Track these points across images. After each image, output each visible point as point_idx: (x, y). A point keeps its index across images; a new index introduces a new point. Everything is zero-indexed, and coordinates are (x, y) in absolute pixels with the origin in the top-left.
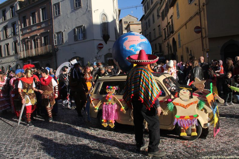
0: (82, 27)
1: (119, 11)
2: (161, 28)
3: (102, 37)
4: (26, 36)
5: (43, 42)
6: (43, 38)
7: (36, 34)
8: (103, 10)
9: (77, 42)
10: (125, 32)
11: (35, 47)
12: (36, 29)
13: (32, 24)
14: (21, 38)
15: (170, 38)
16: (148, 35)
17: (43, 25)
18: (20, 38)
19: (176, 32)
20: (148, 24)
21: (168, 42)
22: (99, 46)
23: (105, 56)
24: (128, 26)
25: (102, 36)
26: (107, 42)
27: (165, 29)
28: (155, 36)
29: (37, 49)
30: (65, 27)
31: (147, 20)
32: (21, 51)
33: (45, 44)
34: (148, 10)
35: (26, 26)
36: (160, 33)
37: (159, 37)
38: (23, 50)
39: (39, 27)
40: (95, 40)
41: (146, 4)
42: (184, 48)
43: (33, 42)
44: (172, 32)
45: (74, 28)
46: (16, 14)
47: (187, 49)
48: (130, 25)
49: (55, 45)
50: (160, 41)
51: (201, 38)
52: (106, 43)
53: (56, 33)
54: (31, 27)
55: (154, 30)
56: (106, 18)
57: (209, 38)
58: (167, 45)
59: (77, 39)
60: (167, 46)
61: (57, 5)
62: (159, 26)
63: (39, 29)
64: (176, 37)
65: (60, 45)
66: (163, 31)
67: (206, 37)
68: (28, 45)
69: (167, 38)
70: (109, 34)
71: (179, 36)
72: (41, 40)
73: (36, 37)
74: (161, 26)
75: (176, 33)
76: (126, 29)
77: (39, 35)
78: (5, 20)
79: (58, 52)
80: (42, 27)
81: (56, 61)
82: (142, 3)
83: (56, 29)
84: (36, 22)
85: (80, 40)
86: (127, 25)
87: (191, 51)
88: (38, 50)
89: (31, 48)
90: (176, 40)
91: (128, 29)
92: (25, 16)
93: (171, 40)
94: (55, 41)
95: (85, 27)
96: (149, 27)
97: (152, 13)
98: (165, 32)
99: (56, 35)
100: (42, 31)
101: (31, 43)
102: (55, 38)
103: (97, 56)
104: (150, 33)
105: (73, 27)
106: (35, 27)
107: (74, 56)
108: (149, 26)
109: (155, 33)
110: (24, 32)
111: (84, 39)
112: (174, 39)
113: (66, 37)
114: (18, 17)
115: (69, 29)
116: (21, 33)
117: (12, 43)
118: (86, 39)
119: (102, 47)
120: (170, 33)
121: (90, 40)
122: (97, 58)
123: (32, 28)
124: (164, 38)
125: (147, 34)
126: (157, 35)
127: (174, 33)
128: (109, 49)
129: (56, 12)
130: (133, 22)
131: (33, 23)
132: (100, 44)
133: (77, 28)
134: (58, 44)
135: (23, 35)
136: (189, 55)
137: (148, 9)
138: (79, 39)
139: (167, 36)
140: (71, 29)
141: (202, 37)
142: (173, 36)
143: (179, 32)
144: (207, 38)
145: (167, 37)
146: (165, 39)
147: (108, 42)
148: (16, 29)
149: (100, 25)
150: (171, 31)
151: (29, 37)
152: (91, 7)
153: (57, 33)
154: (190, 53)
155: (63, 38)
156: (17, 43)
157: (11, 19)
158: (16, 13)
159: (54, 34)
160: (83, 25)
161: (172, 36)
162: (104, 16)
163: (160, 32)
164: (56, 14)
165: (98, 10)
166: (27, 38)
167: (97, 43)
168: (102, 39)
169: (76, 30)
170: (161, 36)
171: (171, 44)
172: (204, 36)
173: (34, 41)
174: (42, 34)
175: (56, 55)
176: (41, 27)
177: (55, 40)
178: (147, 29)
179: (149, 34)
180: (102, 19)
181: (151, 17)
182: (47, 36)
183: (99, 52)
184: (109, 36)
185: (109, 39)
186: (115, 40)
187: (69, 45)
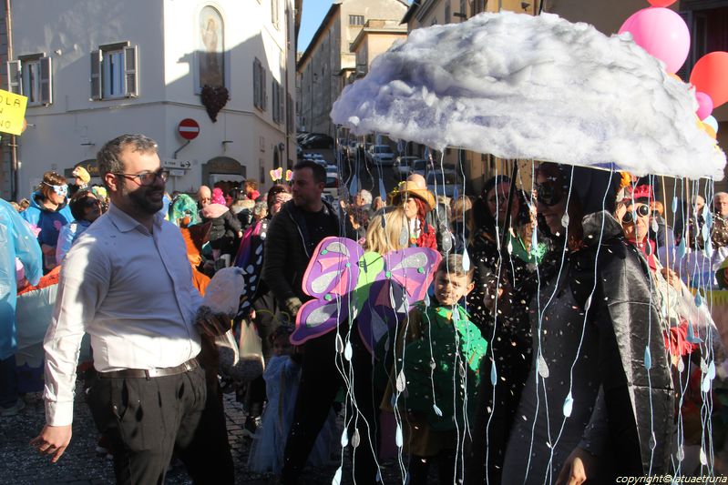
0: (122, 48)
3: (196, 94)
9: (100, 105)
10: (349, 60)
22: (184, 129)
23: (203, 165)
25: (199, 91)
26: (215, 116)
30: (57, 42)
40: (167, 106)
45: (92, 48)
48: (370, 36)
52: (213, 117)
53: (20, 58)
56: (218, 22)
59: (103, 95)
65: (38, 107)
70: (227, 86)
85: (113, 96)
95: (133, 49)
99: (20, 67)
102: (15, 80)
103: (171, 166)
105: (89, 48)
107: (89, 157)
111: (128, 97)
115: (73, 48)
118: (136, 96)
119: (193, 135)
121: (150, 104)
122: (172, 173)
128: (224, 143)
130: (383, 21)
132: (189, 122)
133: (105, 49)
138: (112, 93)
147: (220, 116)
153: (25, 60)
155: (47, 84)
159: (11, 60)
160: (126, 44)
167: (175, 116)
168: (197, 101)
169: (101, 58)
177: (15, 85)
180: (202, 26)
183: (180, 149)
184: (226, 92)
185: (224, 105)
186: (252, 109)
187: (70, 112)
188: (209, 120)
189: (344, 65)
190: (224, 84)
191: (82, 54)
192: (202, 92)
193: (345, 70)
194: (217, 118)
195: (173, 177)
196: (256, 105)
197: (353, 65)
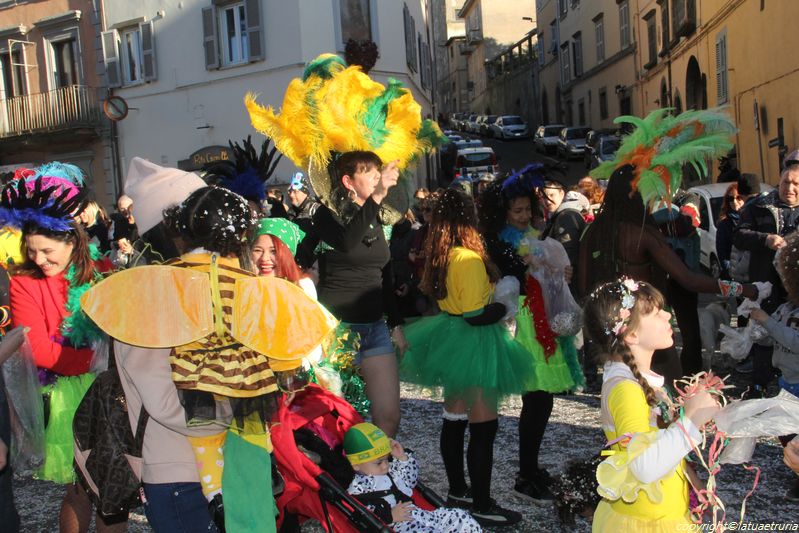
2: (633, 11)
5: (52, 66)
6: (50, 53)
7: (10, 25)
9: (217, 75)
10: (456, 28)
11: (9, 95)
15: (676, 58)
16: (566, 44)
19: (707, 29)
21: (664, 79)
25: (342, 47)
27: (652, 13)
28: (601, 50)
29: (17, 101)
33: (63, 80)
36: (625, 35)
37: (623, 55)
42: (747, 106)
44: (689, 29)
47: (762, 114)
50: (625, 73)
53: (116, 26)
55: (599, 18)
58: (658, 96)
59: (220, 62)
60: (657, 102)
64: (704, 51)
65: (140, 85)
66: (644, 25)
69: (659, 60)
70: (374, 40)
71: (722, 45)
72: (40, 59)
73: (11, 42)
75: (707, 32)
76: (463, 14)
77: (30, 32)
79: (124, 120)
81: (118, 166)
83: (115, 4)
85: (234, 64)
87: (780, 121)
88: (22, 108)
90: (702, 69)
91: (472, 14)
93: (680, 68)
94: (114, 65)
96: (573, 8)
98: (652, 31)
99: (117, 38)
100: (44, 13)
102: (112, 53)
104: (577, 35)
107: (208, 143)
109: (600, 34)
111: (253, 62)
112: (693, 64)
115: (180, 6)
118: (263, 60)
120: (677, 36)
121: (281, 68)
124: (646, 59)
125: (562, 42)
126: (613, 47)
127: (699, 32)
134: (123, 80)
136: (772, 144)
138: (231, 60)
139: (660, 49)
142: (688, 47)
143: (721, 27)
145: (662, 55)
146: (652, 65)
150: (681, 23)
153: (123, 29)
154: (774, 133)
155: (151, 55)
159: (106, 31)
161: (683, 52)
163: (627, 29)
169: (215, 14)
170: (630, 50)
171: (677, 91)
173: (4, 61)
174: (43, 29)
175: (114, 136)
177: (112, 60)
178: (563, 15)
179: (573, 40)
182: (70, 41)
184: (375, 47)
185: (373, 65)
186: (405, 69)
187: (180, 88)
189: (451, 33)
190: (370, 37)
192: (346, 49)
193: (452, 39)
196: (409, 64)
197: (462, 32)
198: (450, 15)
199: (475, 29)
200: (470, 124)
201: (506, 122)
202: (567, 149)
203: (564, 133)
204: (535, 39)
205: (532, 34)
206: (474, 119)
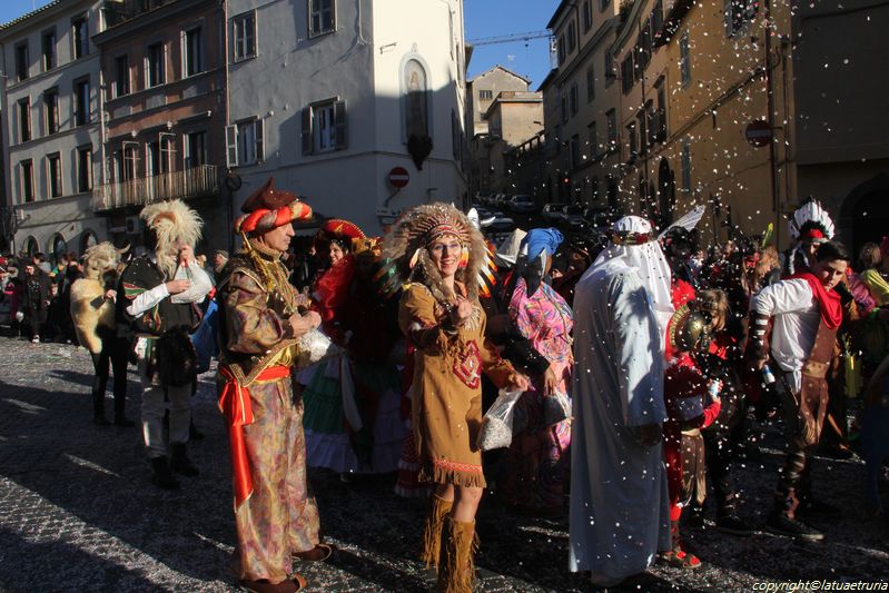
0: (332, 103)
1: (468, 51)
2: (618, 122)
3: (404, 144)
4: (122, 130)
5: (186, 154)
6: (186, 139)
7: (161, 122)
8: (415, 45)
9: (310, 159)
10: (481, 127)
11: (156, 172)
12: (161, 104)
13: (148, 86)
14: (106, 134)
15: (651, 157)
16: (567, 143)
17: (191, 92)
18: (100, 136)
19: (676, 137)
20: (570, 102)
21: (641, 171)
22: (394, 177)
24: (495, 108)
25: (406, 141)
26: (421, 164)
27: (634, 123)
28: (594, 148)
29: (162, 177)
30: (270, 104)
31: (567, 89)
32: (101, 183)
33: (194, 161)
34: (570, 53)
35: (128, 91)
36: (612, 138)
38: (112, 181)
39: (175, 99)
40: (378, 156)
41: (565, 30)
42: (704, 197)
43: (148, 152)
44: (661, 137)
45: (303, 106)
46: (93, 48)
48: (503, 105)
49: (228, 165)
51: (769, 165)
52: (420, 169)
53: (236, 122)
54: (143, 96)
55: (592, 125)
56: (420, 75)
57: (798, 167)
58: (637, 185)
59: (313, 149)
60: (636, 189)
61: (245, 22)
62: (611, 112)
63: (172, 107)
65: (251, 165)
66: (626, 132)
67: (787, 160)
68: (131, 161)
69: (638, 158)
70: (430, 135)
71: (685, 151)
72: (179, 147)
73: (161, 134)
74: (617, 111)
75: (675, 140)
76: (486, 117)
77: (174, 127)
78: (49, 67)
79: (239, 191)
80: (185, 98)
82: (550, 26)
83: (237, 105)
84: (162, 81)
85: (324, 150)
86: (488, 104)
87: (729, 207)
88: (165, 181)
89: (142, 174)
90: (672, 169)
91: (494, 117)
92: (125, 57)
93: (654, 165)
94: (232, 150)
95: (343, 104)
96: (573, 116)
97: (587, 65)
98: (633, 138)
99: (236, 131)
100: (186, 113)
101: (142, 155)
102: (232, 142)
103: (383, 214)
104: (576, 136)
105: (300, 104)
106: (159, 97)
108: (575, 111)
109: (593, 137)
110: (118, 114)
111: (339, 150)
112: (664, 163)
113: (270, 140)
114: (98, 58)
115: (285, 108)
116: (105, 117)
117: (73, 152)
118: (346, 148)
119: (404, 183)
120: (652, 142)
121: (361, 155)
122: (384, 221)
123: (148, 101)
125: (564, 141)
127: (668, 140)
128: (429, 190)
129: (241, 44)
130: (513, 93)
131: (153, 83)
132: (399, 171)
133: (316, 106)
134: (240, 161)
135: (112, 124)
137: (572, 48)
138: (321, 147)
139: (638, 150)
140: (291, 112)
141: (773, 159)
142: (661, 150)
143: (685, 137)
144: (794, 164)
145: (640, 155)
147: (425, 164)
148: (90, 101)
149: (401, 99)
151: (134, 134)
152: (369, 35)
153: (241, 124)
155: (262, 143)
156: (89, 153)
157: (72, 65)
158: (91, 43)
159: (229, 125)
160: (336, 98)
161: (657, 154)
162: (416, 69)
163: (615, 134)
164: (241, 54)
165: (394, 44)
166: (128, 137)
167: (384, 166)
168: (403, 150)
169: (312, 114)
171: (652, 181)
172: (781, 155)
173: (155, 147)
174: (183, 126)
175: (230, 203)
176: (181, 96)
177: (232, 147)
178: (565, 122)
179: (573, 141)
180: (407, 78)
181: (581, 78)
182: (202, 133)
183: (391, 198)
184: (430, 140)
185: (428, 153)
186: (451, 158)
187: (281, 168)
188: (415, 169)
189: (477, 131)
190: (427, 133)
191: (292, 113)
192: (409, 141)
193: (478, 135)
194: (423, 166)
195: (385, 225)
196: (455, 155)
197: (486, 130)
198: (477, 117)
199: (496, 128)
200: (491, 200)
201: (519, 200)
202: (567, 222)
203: (565, 210)
204: (543, 138)
205: (541, 133)
206: (494, 197)
